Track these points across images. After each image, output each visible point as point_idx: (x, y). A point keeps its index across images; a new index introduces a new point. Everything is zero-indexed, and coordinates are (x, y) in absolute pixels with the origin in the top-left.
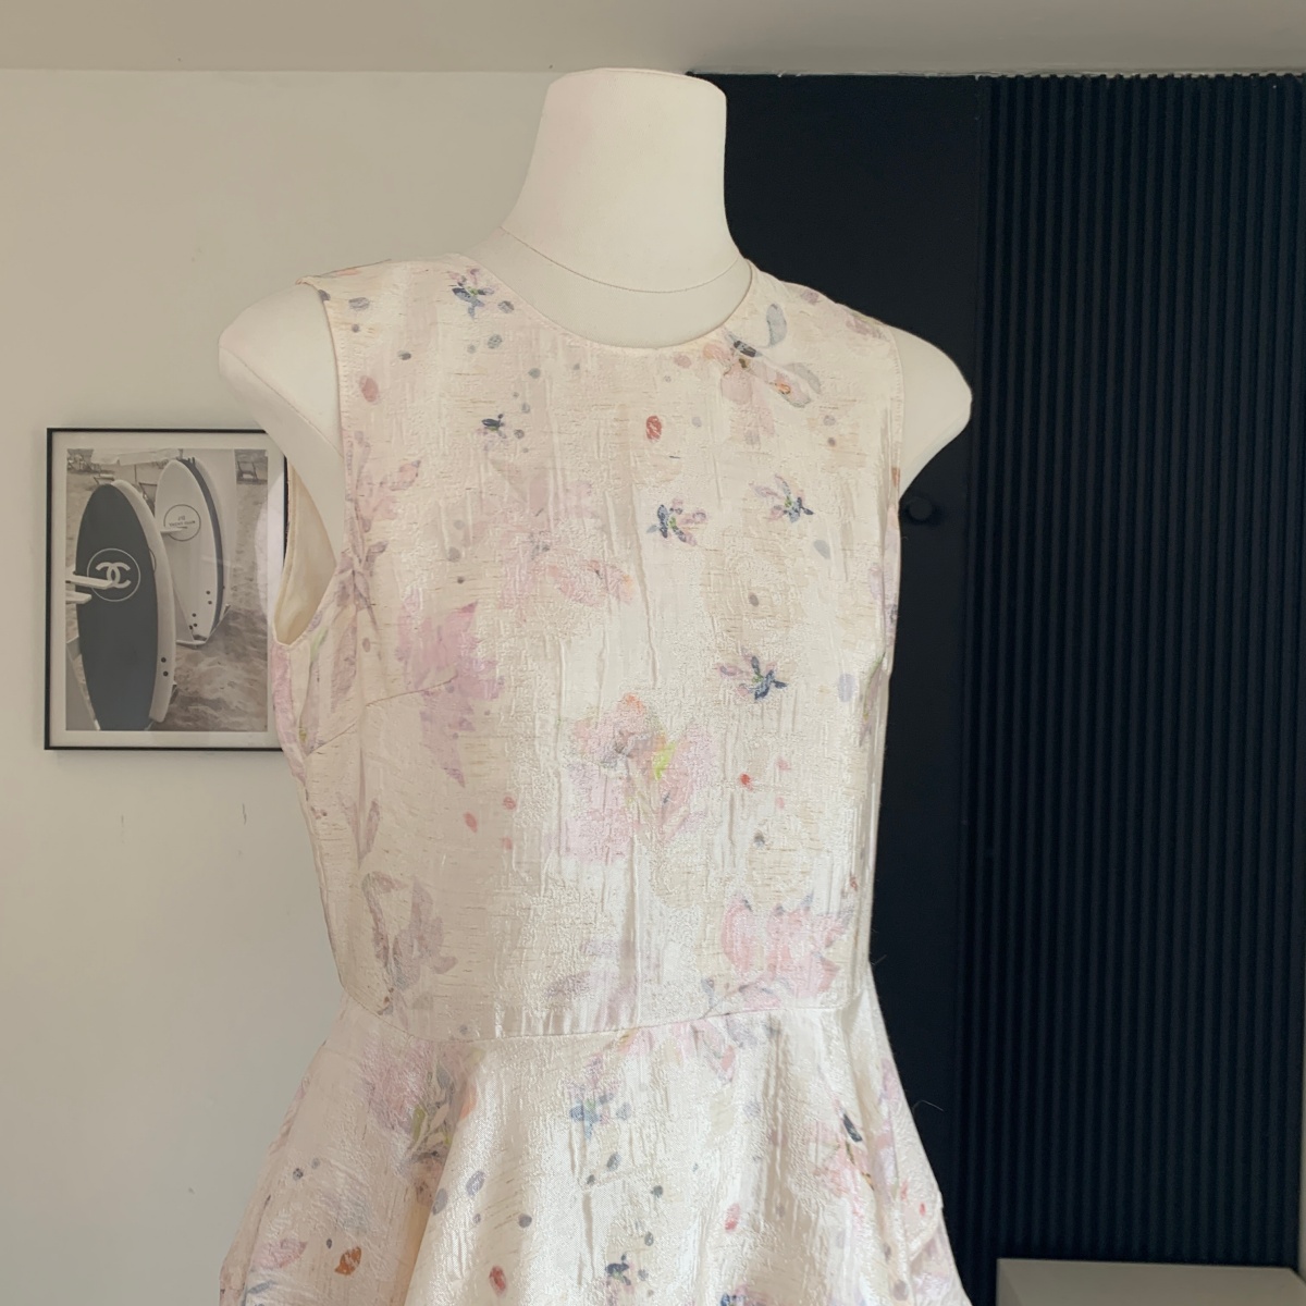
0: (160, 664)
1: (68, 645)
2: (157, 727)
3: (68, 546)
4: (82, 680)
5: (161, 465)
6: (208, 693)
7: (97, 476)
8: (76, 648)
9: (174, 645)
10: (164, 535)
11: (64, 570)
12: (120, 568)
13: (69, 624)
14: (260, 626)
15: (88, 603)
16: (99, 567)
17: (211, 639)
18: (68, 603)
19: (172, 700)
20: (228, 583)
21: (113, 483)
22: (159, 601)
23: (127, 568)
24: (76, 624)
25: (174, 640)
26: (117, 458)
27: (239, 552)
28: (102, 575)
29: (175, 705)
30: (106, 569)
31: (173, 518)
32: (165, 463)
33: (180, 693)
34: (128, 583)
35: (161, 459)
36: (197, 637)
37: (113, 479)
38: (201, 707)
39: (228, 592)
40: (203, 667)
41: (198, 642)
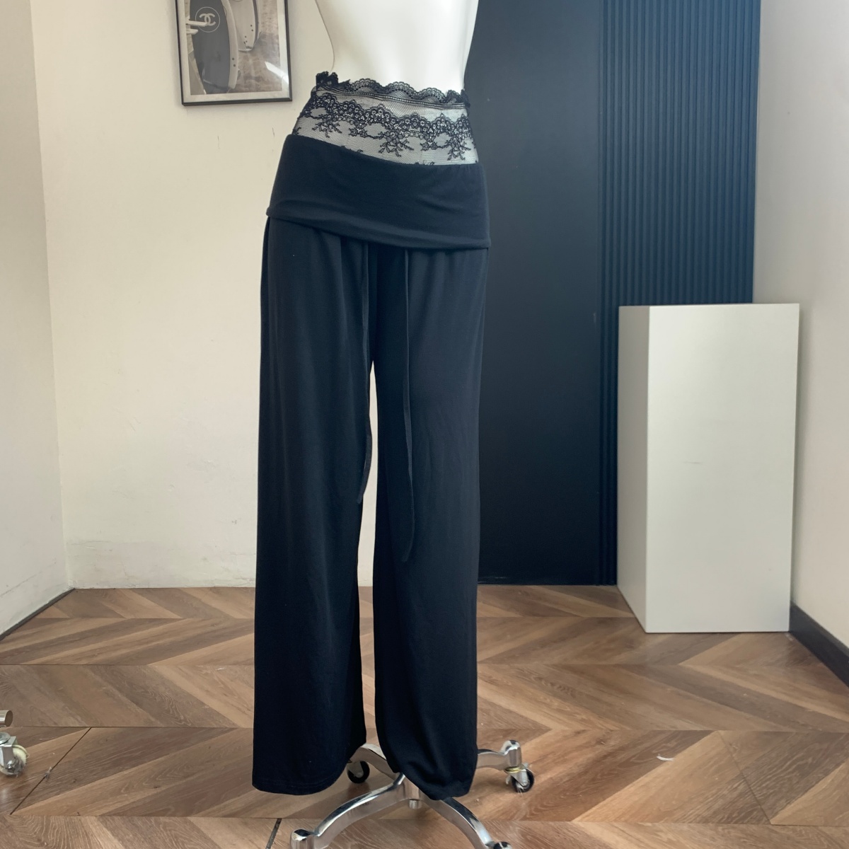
0: (232, 63)
1: (189, 55)
2: (232, 91)
3: (186, 7)
4: (196, 70)
6: (253, 74)
8: (193, 56)
9: (238, 53)
11: (185, 19)
12: (211, 16)
13: (188, 44)
14: (277, 41)
15: (197, 34)
16: (201, 16)
17: (254, 48)
18: (187, 34)
19: (238, 78)
20: (260, 21)
22: (230, 30)
23: (214, 16)
24: (192, 44)
25: (237, 49)
27: (265, 6)
28: (202, 20)
29: (240, 80)
30: (204, 17)
33: (242, 75)
34: (214, 23)
36: (248, 47)
38: (252, 81)
39: (260, 25)
40: (251, 61)
41: (248, 50)
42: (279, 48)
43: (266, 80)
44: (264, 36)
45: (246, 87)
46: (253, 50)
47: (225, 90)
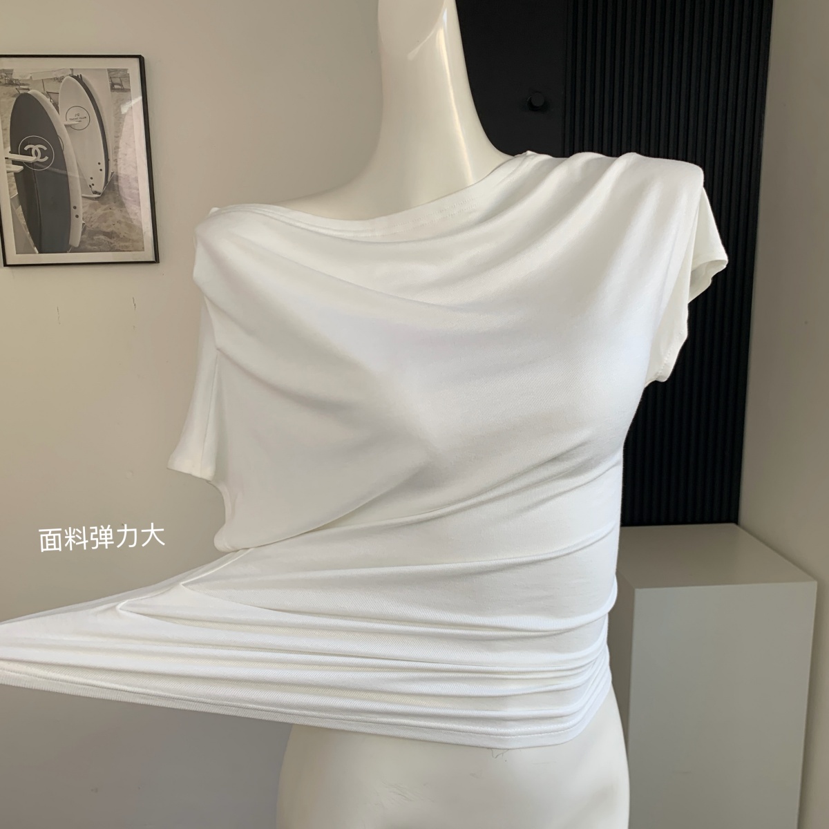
0: (74, 213)
1: (11, 199)
2: (75, 250)
3: (4, 135)
4: (23, 221)
5: (60, 80)
6: (104, 228)
7: (18, 87)
8: (17, 201)
9: (80, 199)
10: (66, 126)
11: (3, 151)
12: (40, 149)
13: (10, 186)
14: (134, 184)
15: (22, 171)
16: (26, 148)
17: (103, 194)
18: (8, 172)
19: (83, 233)
20: (111, 157)
21: (29, 92)
22: (68, 169)
23: (45, 148)
24: (15, 184)
25: (80, 194)
26: (30, 75)
27: (117, 137)
28: (29, 153)
29: (85, 236)
30: (31, 149)
31: (72, 114)
32: (63, 78)
33: (87, 229)
34: (46, 158)
35: (59, 76)
36: (95, 193)
37: (29, 90)
38: (102, 237)
39: (111, 163)
40: (100, 211)
41: (96, 196)
42: (139, 194)
43: (121, 236)
44: (117, 178)
45: (91, 245)
46: (101, 197)
47: (64, 248)
